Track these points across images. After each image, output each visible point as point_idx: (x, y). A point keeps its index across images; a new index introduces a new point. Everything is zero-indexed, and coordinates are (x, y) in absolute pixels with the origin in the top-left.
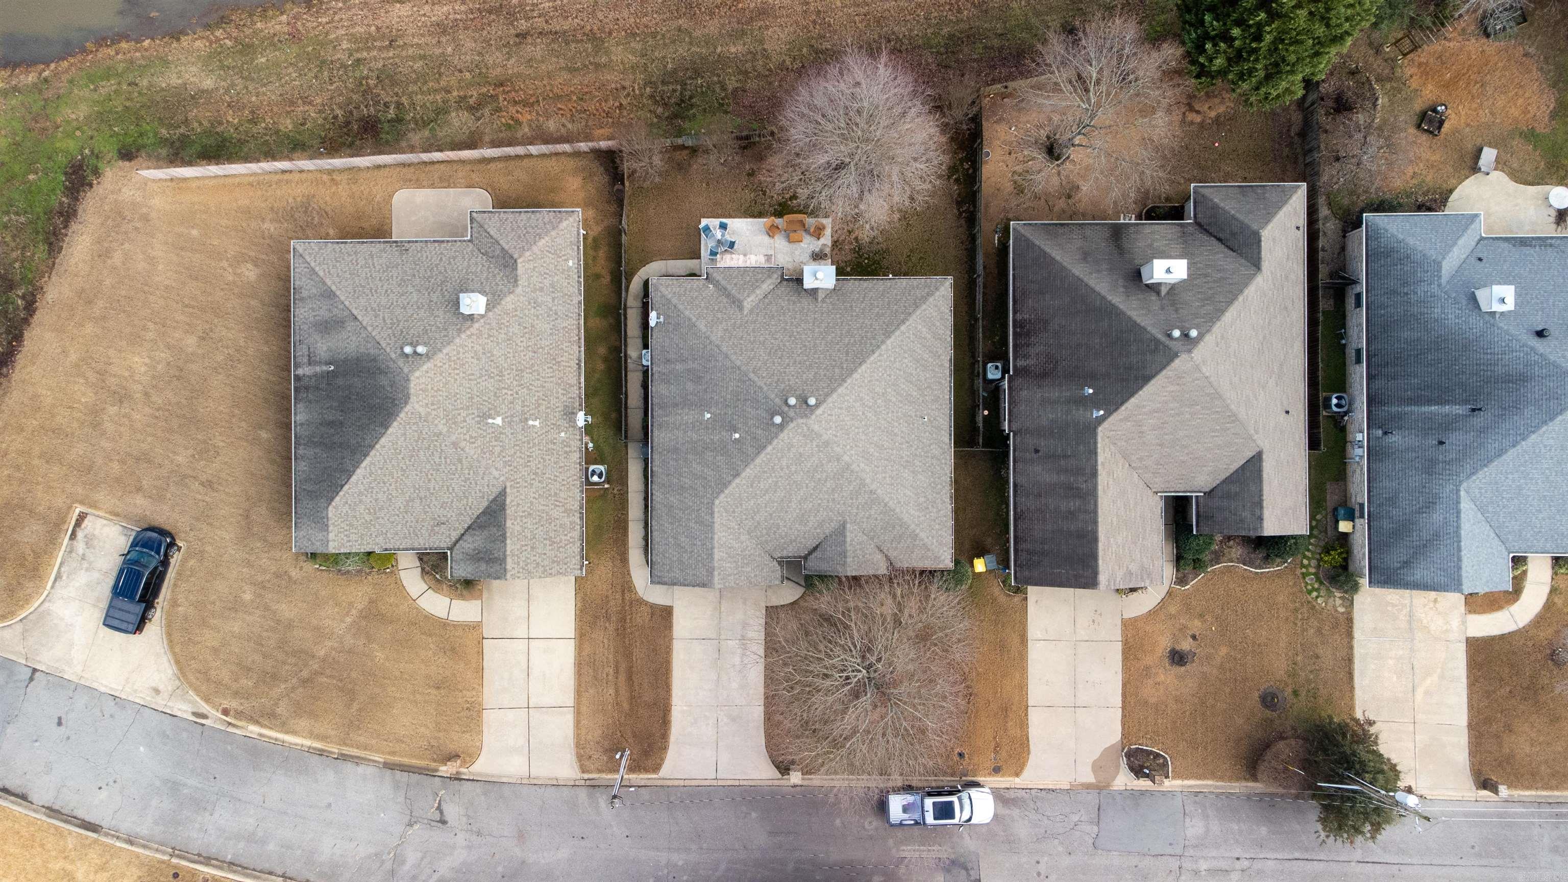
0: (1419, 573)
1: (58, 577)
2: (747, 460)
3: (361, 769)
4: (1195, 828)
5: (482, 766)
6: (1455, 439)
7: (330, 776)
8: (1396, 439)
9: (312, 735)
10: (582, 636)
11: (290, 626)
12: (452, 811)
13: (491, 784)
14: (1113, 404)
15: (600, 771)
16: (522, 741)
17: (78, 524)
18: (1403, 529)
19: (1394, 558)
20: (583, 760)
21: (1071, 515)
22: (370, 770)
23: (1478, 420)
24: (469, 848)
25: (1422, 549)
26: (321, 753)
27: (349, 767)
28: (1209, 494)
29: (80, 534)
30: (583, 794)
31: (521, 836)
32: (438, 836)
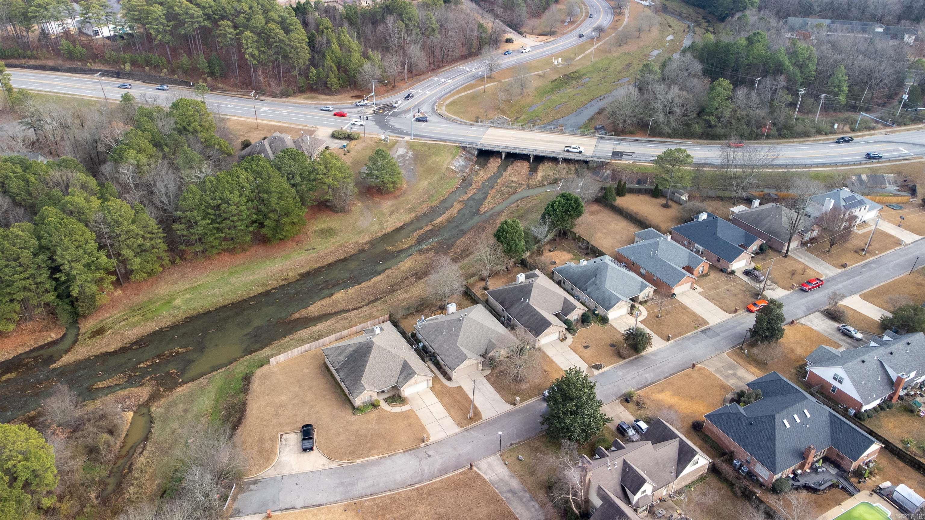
0: (613, 303)
1: (280, 452)
2: (459, 332)
3: (397, 456)
4: (620, 373)
5: (432, 439)
6: (597, 282)
7: (389, 461)
8: (588, 290)
9: (378, 454)
10: (441, 401)
11: (357, 431)
12: (430, 453)
13: (438, 443)
14: (529, 298)
15: (467, 425)
16: (440, 429)
17: (281, 438)
18: (604, 300)
19: (607, 304)
20: (460, 425)
21: (537, 319)
22: (400, 455)
23: (598, 276)
24: (442, 458)
25: (610, 300)
26: (383, 457)
27: (393, 457)
28: (562, 310)
29: (282, 440)
30: (465, 433)
31: (455, 449)
32: (430, 459)
